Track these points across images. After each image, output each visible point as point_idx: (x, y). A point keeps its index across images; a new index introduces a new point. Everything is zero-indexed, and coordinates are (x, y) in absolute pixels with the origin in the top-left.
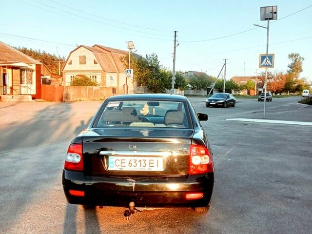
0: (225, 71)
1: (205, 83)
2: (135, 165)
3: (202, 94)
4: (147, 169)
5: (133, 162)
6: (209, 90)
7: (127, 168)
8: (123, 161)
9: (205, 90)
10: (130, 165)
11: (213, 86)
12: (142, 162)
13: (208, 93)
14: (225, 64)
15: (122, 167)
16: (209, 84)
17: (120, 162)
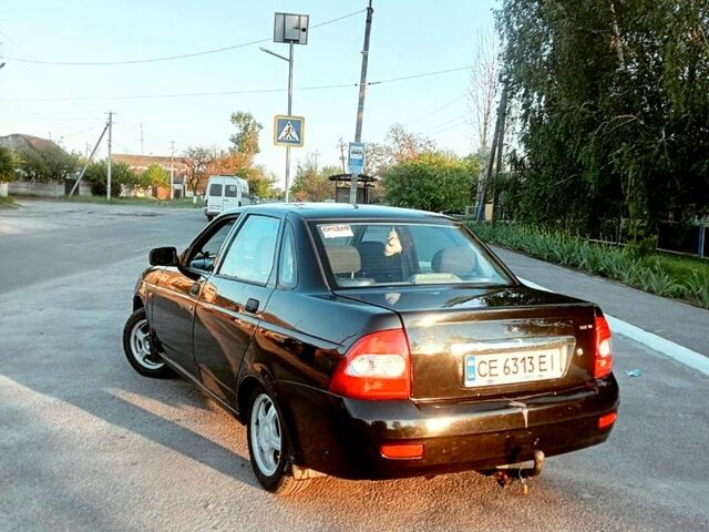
0: (110, 140)
1: (60, 166)
2: (514, 369)
3: (51, 194)
4: (535, 376)
5: (510, 364)
6: (70, 184)
7: (502, 379)
8: (493, 364)
9: (60, 183)
10: (507, 370)
11: (79, 174)
12: (528, 361)
13: (67, 192)
14: (109, 125)
15: (492, 378)
16: (71, 170)
17: (487, 366)
